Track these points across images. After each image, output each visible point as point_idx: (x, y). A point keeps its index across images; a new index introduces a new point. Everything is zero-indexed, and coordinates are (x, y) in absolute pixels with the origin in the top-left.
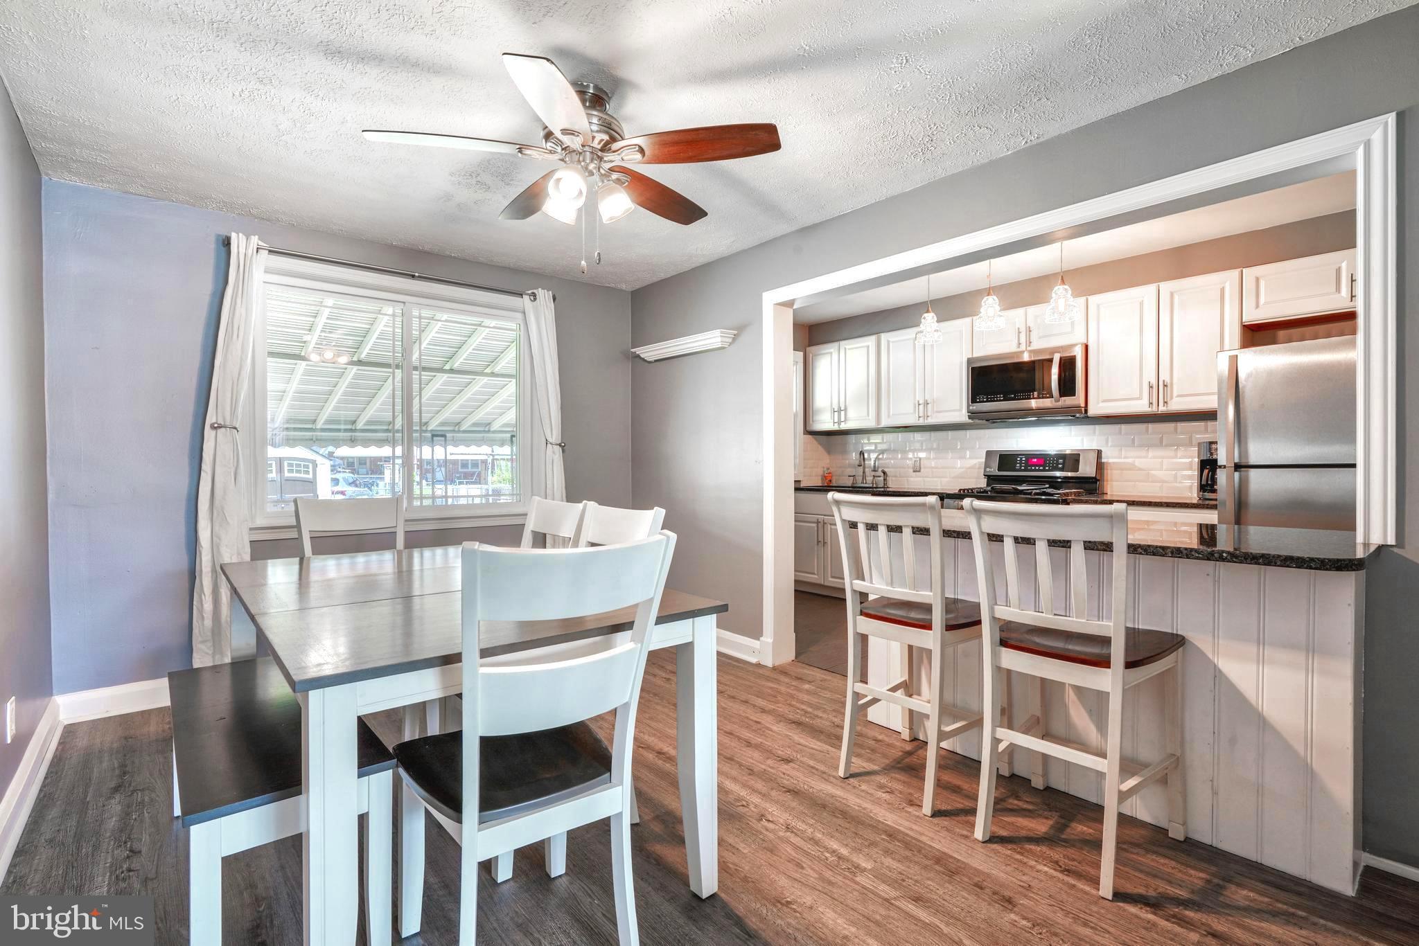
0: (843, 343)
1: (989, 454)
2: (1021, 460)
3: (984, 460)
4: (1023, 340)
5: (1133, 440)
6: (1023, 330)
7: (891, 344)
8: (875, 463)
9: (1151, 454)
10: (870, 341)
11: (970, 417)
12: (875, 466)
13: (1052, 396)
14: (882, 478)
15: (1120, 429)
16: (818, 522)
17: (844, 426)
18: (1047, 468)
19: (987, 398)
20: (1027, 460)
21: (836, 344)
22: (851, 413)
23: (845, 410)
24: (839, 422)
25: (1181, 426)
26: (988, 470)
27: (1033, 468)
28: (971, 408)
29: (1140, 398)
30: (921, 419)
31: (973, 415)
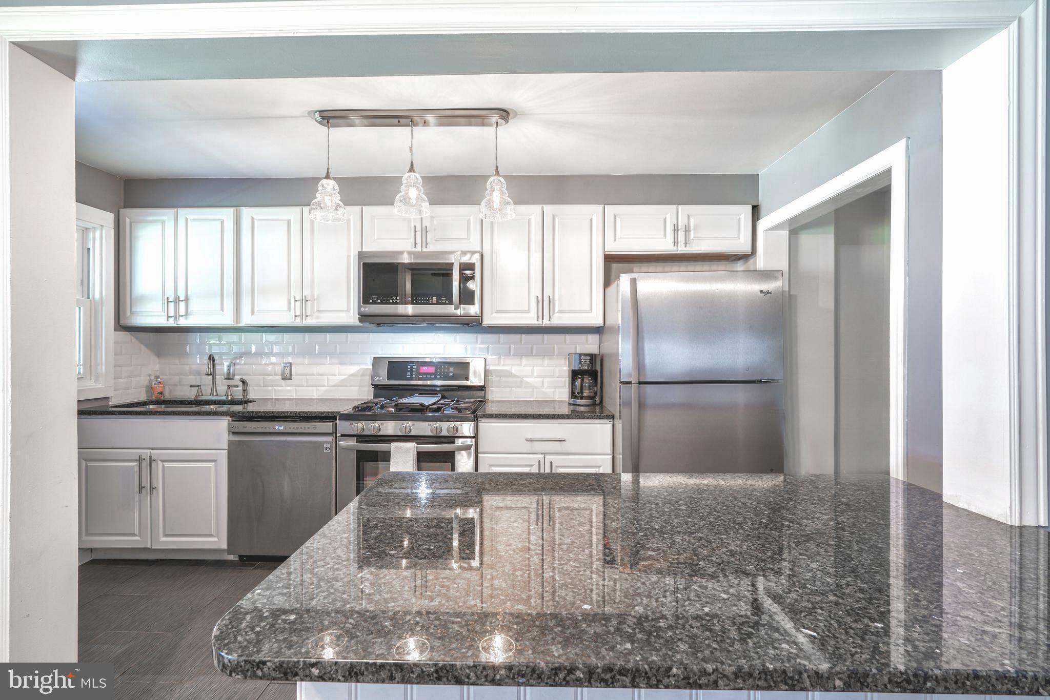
0: (182, 212)
1: (377, 361)
2: (412, 368)
3: (371, 367)
4: (419, 240)
5: (510, 348)
6: (419, 228)
7: (256, 223)
8: (229, 370)
9: (524, 362)
10: (227, 214)
11: (360, 321)
12: (229, 374)
13: (451, 303)
14: (240, 388)
15: (499, 339)
16: (140, 460)
17: (183, 322)
18: (438, 377)
19: (382, 300)
20: (418, 369)
21: (172, 212)
22: (194, 305)
23: (187, 300)
24: (176, 317)
25: (547, 337)
26: (376, 378)
27: (425, 376)
28: (362, 309)
29: (528, 311)
30: (298, 319)
31: (363, 317)
